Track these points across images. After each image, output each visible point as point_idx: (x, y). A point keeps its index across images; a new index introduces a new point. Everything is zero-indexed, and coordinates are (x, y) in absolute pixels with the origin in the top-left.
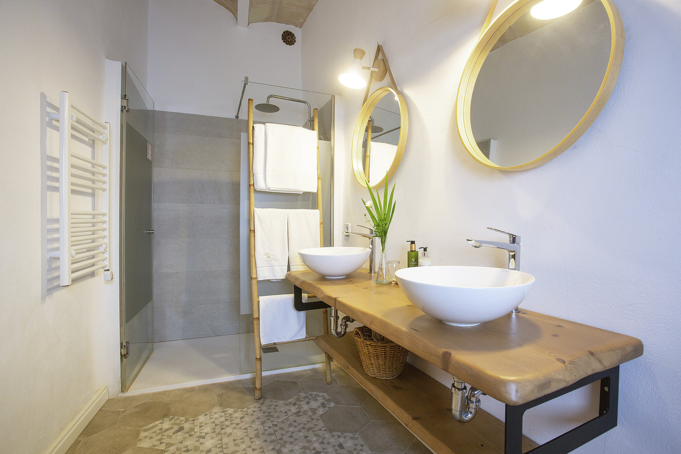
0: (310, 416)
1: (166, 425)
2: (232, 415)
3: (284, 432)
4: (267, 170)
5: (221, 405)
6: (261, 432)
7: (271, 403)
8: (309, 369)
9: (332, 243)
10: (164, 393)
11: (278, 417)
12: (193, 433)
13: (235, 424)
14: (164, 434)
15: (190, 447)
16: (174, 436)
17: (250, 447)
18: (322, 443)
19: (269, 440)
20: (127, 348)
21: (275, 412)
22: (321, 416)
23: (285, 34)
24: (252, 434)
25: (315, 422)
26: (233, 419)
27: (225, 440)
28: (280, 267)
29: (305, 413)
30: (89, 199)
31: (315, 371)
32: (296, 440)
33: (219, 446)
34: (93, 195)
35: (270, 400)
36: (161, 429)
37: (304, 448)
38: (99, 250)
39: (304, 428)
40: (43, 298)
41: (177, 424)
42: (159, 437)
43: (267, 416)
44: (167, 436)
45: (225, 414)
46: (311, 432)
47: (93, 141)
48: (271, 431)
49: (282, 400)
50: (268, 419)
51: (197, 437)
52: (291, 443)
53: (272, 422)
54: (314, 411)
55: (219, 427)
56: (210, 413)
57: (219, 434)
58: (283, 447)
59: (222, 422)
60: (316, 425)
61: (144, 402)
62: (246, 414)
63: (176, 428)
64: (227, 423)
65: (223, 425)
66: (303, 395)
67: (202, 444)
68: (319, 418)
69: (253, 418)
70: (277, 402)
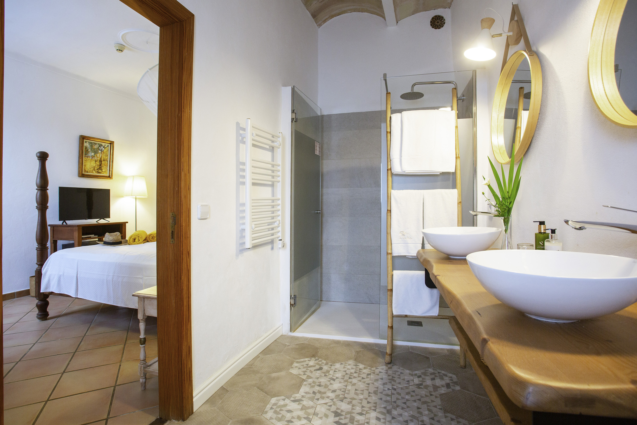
0: (430, 392)
1: (312, 363)
2: (362, 369)
3: (400, 397)
4: (403, 155)
5: (355, 360)
6: (379, 391)
7: (398, 370)
8: (447, 349)
9: (475, 223)
10: (317, 340)
11: (400, 383)
12: (327, 374)
13: (361, 378)
14: (308, 368)
15: (322, 384)
16: (314, 372)
17: (366, 399)
18: (433, 419)
19: (384, 399)
20: (294, 300)
21: (398, 378)
22: (441, 395)
23: (434, 20)
24: (372, 389)
25: (433, 398)
26: (361, 373)
27: (349, 387)
28: (414, 245)
29: (426, 387)
30: (270, 189)
31: (452, 352)
32: (408, 407)
33: (342, 390)
34: (272, 186)
35: (398, 367)
36: (308, 365)
37: (413, 416)
38: (275, 225)
39: (419, 400)
40: (237, 255)
41: (319, 364)
42: (305, 370)
43: (389, 379)
44: (310, 370)
45: (357, 368)
46: (425, 406)
47: (273, 148)
48: (389, 392)
49: (409, 370)
50: (390, 382)
51: (329, 378)
52: (403, 408)
53: (393, 385)
54: (436, 388)
55: (348, 376)
56: (345, 363)
57: (346, 381)
58: (394, 409)
59: (352, 373)
60: (432, 401)
61: (303, 342)
62: (373, 373)
63: (318, 367)
64: (355, 375)
65: (352, 376)
66: (431, 370)
67: (331, 384)
68: (438, 396)
69: (379, 377)
70: (403, 370)
